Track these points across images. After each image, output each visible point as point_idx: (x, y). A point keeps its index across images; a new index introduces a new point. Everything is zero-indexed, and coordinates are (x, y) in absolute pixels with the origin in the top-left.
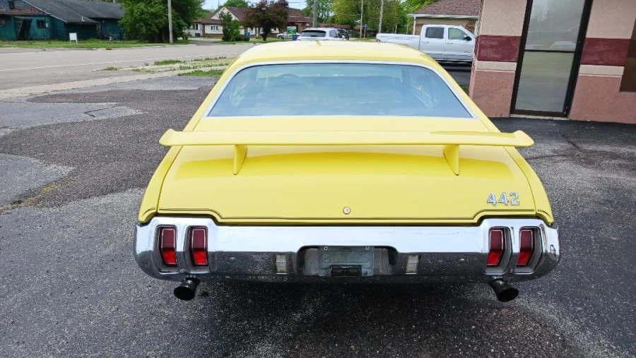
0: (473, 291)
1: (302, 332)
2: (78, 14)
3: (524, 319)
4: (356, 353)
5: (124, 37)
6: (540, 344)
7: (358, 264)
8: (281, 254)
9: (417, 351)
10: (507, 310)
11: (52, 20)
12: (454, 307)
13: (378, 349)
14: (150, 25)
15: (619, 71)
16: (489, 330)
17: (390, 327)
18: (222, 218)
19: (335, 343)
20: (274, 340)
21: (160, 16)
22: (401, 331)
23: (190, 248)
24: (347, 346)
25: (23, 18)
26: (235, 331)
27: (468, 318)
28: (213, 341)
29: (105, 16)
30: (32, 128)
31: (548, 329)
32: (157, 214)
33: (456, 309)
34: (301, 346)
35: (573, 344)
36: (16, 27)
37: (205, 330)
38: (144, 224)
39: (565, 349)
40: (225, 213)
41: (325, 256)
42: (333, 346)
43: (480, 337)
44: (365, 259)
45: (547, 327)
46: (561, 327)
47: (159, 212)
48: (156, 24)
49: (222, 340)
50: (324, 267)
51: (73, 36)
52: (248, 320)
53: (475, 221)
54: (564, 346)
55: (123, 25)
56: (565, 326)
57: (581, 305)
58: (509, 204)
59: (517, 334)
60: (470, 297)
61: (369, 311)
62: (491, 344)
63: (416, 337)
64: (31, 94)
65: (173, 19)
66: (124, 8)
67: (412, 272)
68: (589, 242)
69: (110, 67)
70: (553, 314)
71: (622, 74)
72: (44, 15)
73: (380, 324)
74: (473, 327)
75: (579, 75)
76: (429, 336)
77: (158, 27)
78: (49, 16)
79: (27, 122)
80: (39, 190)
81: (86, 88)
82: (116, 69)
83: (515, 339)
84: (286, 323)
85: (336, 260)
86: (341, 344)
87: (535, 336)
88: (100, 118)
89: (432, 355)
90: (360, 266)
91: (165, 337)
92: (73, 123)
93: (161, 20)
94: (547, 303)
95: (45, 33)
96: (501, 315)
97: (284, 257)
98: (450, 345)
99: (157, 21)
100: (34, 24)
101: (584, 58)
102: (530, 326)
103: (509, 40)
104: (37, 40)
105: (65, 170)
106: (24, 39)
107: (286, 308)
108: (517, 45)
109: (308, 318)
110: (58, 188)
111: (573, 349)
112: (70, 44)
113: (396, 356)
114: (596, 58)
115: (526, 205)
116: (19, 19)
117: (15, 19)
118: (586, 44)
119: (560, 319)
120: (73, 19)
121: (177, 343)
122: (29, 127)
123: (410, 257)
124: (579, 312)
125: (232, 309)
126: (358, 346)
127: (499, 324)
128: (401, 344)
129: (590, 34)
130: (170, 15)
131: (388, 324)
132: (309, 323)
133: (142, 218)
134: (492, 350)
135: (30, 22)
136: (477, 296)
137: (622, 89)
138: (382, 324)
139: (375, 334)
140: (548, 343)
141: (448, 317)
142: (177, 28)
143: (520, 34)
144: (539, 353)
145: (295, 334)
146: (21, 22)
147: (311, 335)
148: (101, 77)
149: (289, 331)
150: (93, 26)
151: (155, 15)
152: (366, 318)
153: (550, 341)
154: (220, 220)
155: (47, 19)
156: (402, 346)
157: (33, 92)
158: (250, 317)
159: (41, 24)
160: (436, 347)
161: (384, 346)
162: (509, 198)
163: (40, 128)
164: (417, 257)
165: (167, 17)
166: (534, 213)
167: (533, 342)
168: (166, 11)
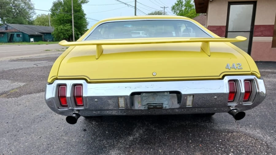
0: (218, 125)
1: (134, 145)
2: (34, 31)
3: (245, 137)
4: (162, 153)
5: (54, 40)
6: (256, 147)
7: (162, 102)
8: (121, 97)
9: (193, 152)
10: (236, 133)
11: (23, 34)
12: (209, 132)
13: (173, 151)
14: (65, 34)
15: (270, 39)
16: (229, 142)
17: (178, 142)
18: (90, 80)
19: (151, 149)
20: (119, 149)
21: (69, 31)
22: (184, 143)
23: (74, 96)
24: (157, 150)
25: (11, 33)
26: (99, 145)
27: (217, 137)
28: (88, 150)
29: (46, 32)
30: (9, 70)
31: (258, 140)
32: (57, 79)
33: (211, 133)
34: (133, 151)
35: (272, 146)
36: (7, 37)
37: (84, 145)
38: (50, 84)
39: (269, 149)
40: (92, 77)
41: (144, 98)
42: (150, 151)
43: (225, 145)
44: (164, 99)
45: (258, 139)
46: (265, 139)
47: (58, 77)
48: (68, 34)
49: (92, 149)
50: (144, 104)
51: (32, 40)
52: (106, 140)
53: (221, 77)
54: (268, 148)
55: (53, 35)
56: (266, 139)
57: (273, 130)
58: (237, 69)
59: (243, 143)
60: (217, 128)
61: (167, 135)
62: (231, 147)
63: (192, 146)
64: (11, 59)
65: (75, 32)
66: (54, 28)
67: (189, 105)
68: (270, 104)
69: (47, 50)
70: (260, 134)
71: (272, 40)
72: (20, 32)
73: (173, 140)
74: (221, 140)
75: (253, 41)
76: (199, 145)
77: (68, 35)
78: (22, 32)
79: (7, 68)
80: (8, 92)
81: (36, 57)
82: (49, 50)
83: (243, 145)
84: (125, 141)
85: (150, 101)
86: (154, 149)
87: (252, 144)
88: (40, 66)
89: (201, 153)
90: (162, 103)
91: (64, 149)
92: (28, 68)
93: (70, 32)
94: (255, 130)
95: (20, 39)
96: (233, 135)
97: (123, 98)
98: (210, 149)
99: (68, 33)
100: (15, 35)
101: (254, 34)
102: (249, 139)
103: (220, 27)
104: (17, 42)
105: (22, 84)
106: (11, 42)
107: (125, 135)
108: (224, 29)
109: (136, 139)
110: (18, 90)
111: (273, 149)
112: (31, 43)
113: (183, 154)
114: (260, 33)
115: (245, 69)
116: (9, 34)
117: (7, 34)
118: (255, 27)
119: (264, 136)
120: (32, 33)
121: (69, 151)
122: (8, 69)
123: (188, 97)
124: (272, 133)
125: (98, 136)
126: (163, 150)
127: (233, 139)
128: (184, 149)
129: (256, 23)
130: (73, 30)
131: (177, 140)
132: (137, 141)
133: (49, 80)
134: (232, 150)
135: (14, 35)
136: (220, 127)
137: (272, 47)
138: (175, 140)
139: (171, 145)
140: (259, 146)
141: (207, 137)
142: (76, 35)
143: (225, 25)
144: (256, 151)
145: (130, 146)
146: (10, 35)
147: (138, 146)
148: (42, 53)
149: (127, 144)
150: (41, 36)
151: (67, 30)
152: (166, 138)
153: (261, 146)
154: (89, 80)
155: (21, 33)
156: (185, 150)
157: (11, 58)
158: (107, 139)
159: (18, 35)
160: (203, 149)
161: (176, 150)
162: (237, 66)
163: (13, 70)
164: (192, 97)
165: (72, 31)
166: (250, 73)
167: (252, 146)
168: (71, 28)
